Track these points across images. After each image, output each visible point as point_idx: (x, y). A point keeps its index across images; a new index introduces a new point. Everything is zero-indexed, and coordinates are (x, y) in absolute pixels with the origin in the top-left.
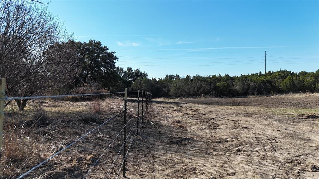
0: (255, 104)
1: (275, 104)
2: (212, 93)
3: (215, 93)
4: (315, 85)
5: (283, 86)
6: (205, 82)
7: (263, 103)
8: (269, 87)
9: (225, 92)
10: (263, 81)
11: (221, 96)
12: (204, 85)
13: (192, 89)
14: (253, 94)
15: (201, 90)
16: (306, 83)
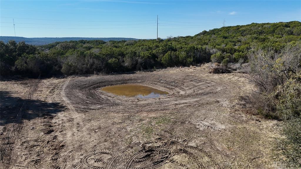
0: (140, 81)
1: (155, 81)
2: (104, 71)
3: (107, 70)
4: (186, 60)
5: (164, 61)
6: (97, 59)
7: (146, 80)
8: (153, 62)
9: (116, 69)
10: (149, 56)
11: (112, 72)
12: (96, 62)
13: (85, 66)
14: (140, 70)
15: (94, 67)
16: (180, 58)
